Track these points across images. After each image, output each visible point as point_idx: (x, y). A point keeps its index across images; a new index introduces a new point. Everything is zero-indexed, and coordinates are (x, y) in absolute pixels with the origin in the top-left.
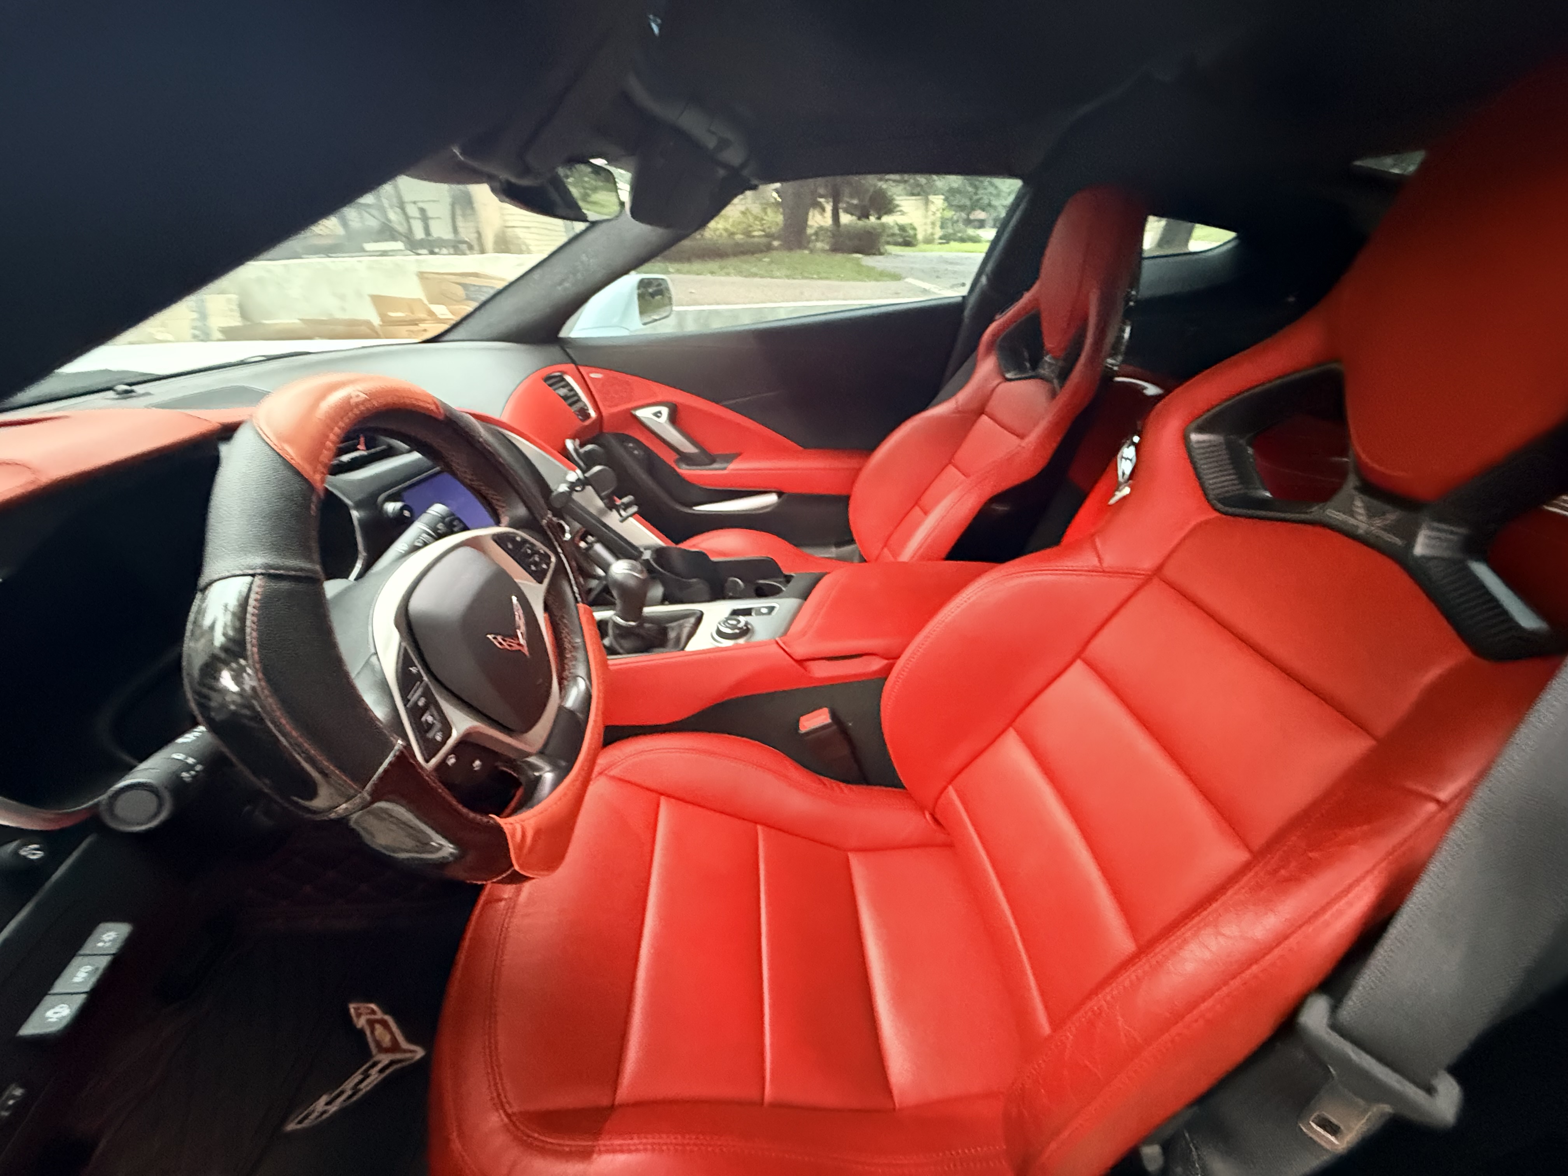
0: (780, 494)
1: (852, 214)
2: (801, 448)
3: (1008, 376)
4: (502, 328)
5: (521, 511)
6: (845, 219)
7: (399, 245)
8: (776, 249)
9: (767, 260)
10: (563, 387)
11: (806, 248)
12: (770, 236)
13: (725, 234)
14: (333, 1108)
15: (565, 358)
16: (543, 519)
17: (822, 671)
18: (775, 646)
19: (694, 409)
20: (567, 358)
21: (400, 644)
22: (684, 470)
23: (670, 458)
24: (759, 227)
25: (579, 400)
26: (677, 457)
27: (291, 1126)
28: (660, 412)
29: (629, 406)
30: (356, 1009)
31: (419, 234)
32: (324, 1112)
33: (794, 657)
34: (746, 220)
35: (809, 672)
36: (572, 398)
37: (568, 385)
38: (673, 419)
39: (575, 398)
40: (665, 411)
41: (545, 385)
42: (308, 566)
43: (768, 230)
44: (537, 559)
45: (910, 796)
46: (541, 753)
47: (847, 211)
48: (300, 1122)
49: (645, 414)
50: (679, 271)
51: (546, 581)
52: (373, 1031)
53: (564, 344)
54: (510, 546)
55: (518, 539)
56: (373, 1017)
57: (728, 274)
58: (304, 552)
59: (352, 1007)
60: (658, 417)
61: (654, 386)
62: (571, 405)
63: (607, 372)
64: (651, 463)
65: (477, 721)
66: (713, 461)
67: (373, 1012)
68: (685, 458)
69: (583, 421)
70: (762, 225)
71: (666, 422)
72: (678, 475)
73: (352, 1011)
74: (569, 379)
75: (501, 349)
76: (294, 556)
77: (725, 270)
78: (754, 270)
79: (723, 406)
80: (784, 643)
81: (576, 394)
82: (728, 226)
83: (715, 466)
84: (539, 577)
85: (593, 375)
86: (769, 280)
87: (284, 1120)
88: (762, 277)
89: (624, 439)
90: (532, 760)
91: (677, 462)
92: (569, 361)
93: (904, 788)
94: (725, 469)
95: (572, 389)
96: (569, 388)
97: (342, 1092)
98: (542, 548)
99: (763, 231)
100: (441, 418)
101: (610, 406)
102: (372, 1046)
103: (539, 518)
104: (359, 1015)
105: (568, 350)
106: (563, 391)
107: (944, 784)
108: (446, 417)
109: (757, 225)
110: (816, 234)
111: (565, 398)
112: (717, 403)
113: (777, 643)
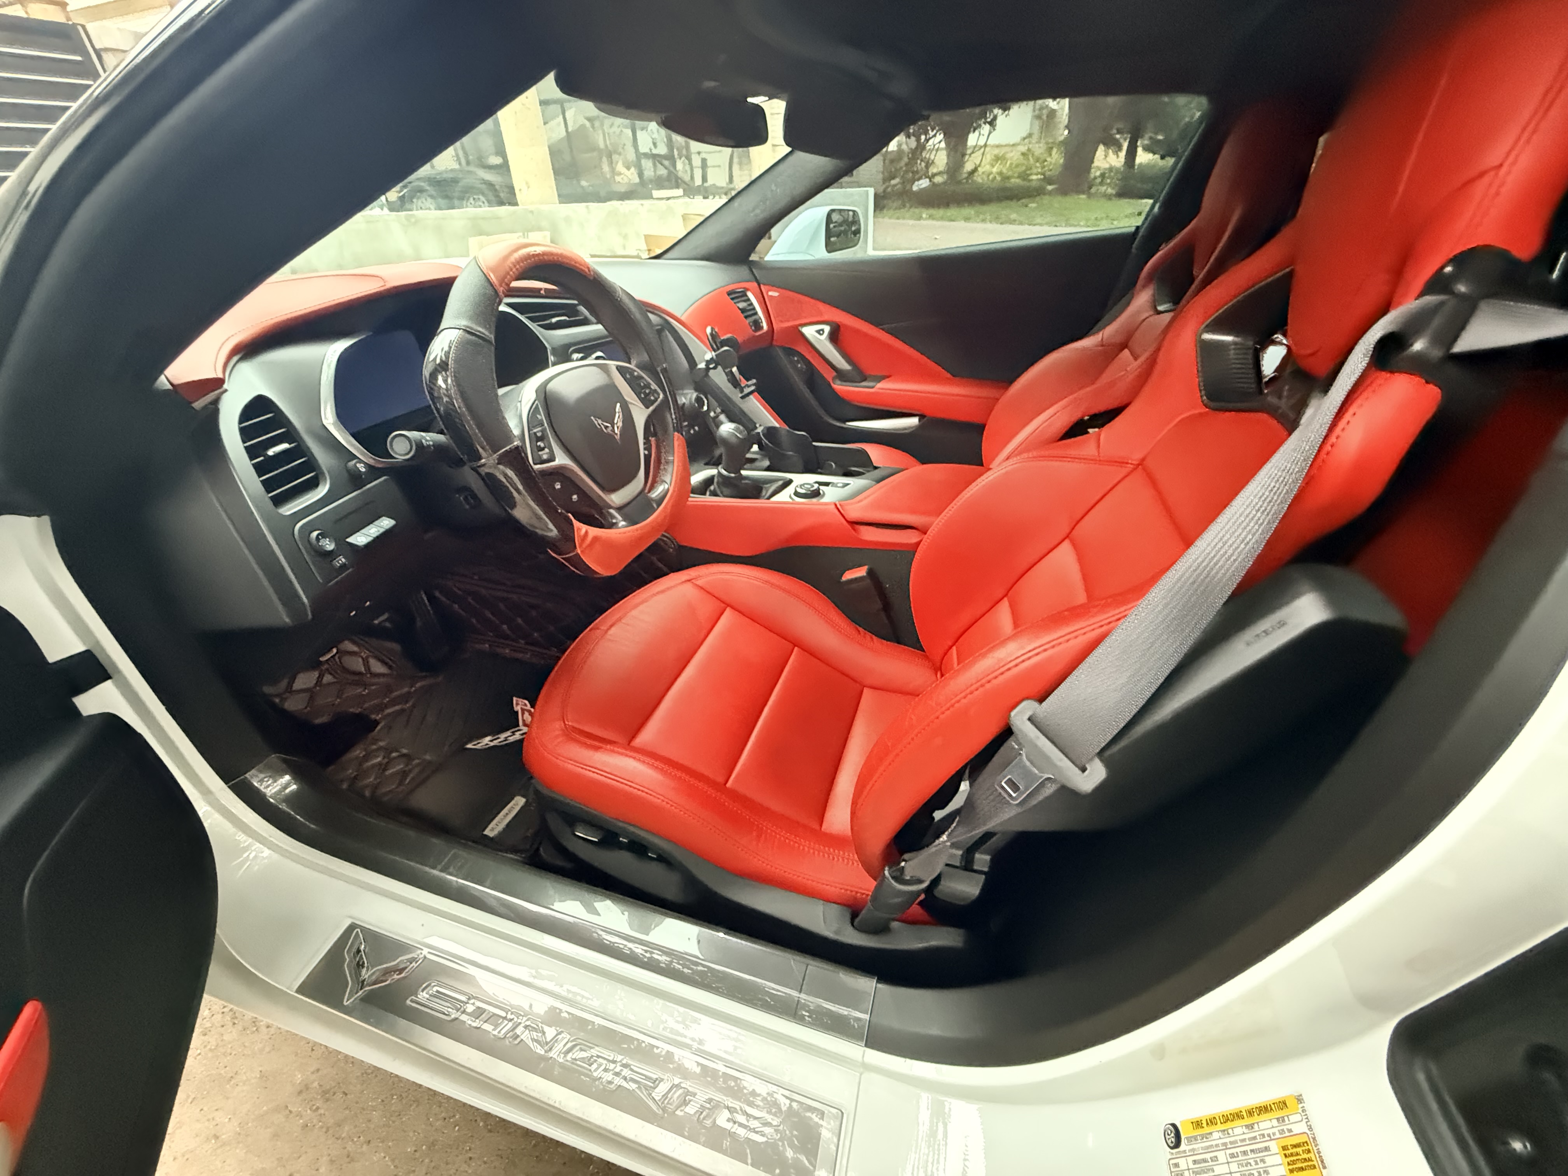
0: (922, 417)
1: (1154, 153)
2: (949, 375)
3: (1160, 308)
4: (703, 251)
5: (645, 357)
6: (1143, 157)
7: (680, 192)
8: (1050, 193)
9: (1033, 205)
10: (744, 301)
11: (1083, 193)
12: (1048, 180)
13: (998, 178)
14: (492, 744)
15: (751, 277)
16: (658, 366)
17: (870, 535)
18: (833, 506)
19: (857, 332)
20: (753, 277)
21: (535, 401)
22: (839, 387)
23: (829, 375)
24: (1040, 170)
25: (756, 313)
26: (835, 374)
27: (469, 746)
28: (823, 330)
29: (797, 322)
30: (517, 701)
31: (698, 181)
32: (487, 744)
33: (846, 517)
34: (1025, 162)
35: (858, 534)
36: (749, 312)
37: (749, 300)
38: (834, 337)
39: (752, 312)
40: (827, 329)
41: (728, 298)
42: (487, 333)
43: (1048, 173)
44: (647, 391)
45: (927, 657)
46: (619, 509)
47: (1147, 149)
48: (474, 745)
49: (809, 331)
50: (931, 217)
51: (651, 408)
52: (523, 714)
53: (751, 265)
54: (628, 376)
55: (636, 374)
56: (525, 708)
57: (983, 221)
58: (485, 324)
59: (515, 699)
60: (821, 334)
61: (822, 306)
62: (746, 317)
63: (784, 291)
64: (812, 378)
65: (571, 460)
66: (865, 379)
67: (526, 705)
68: (841, 375)
69: (755, 331)
70: (1043, 167)
71: (825, 339)
72: (833, 390)
73: (514, 702)
74: (750, 295)
75: (703, 267)
76: (479, 324)
77: (981, 217)
78: (1014, 216)
79: (883, 329)
80: (840, 505)
81: (754, 309)
82: (1005, 171)
83: (864, 384)
84: (647, 403)
85: (770, 293)
86: (1027, 227)
87: (467, 743)
88: (1021, 223)
89: (790, 352)
90: (612, 511)
91: (834, 379)
92: (754, 279)
93: (924, 651)
94: (873, 387)
95: (751, 304)
96: (749, 303)
97: (498, 738)
98: (654, 386)
99: (1043, 174)
100: (592, 278)
101: (782, 322)
102: (521, 723)
103: (655, 364)
104: (517, 704)
105: (754, 270)
106: (742, 305)
107: (950, 644)
108: (594, 278)
109: (1037, 167)
110: (1103, 175)
111: (743, 311)
112: (877, 326)
113: (836, 505)
